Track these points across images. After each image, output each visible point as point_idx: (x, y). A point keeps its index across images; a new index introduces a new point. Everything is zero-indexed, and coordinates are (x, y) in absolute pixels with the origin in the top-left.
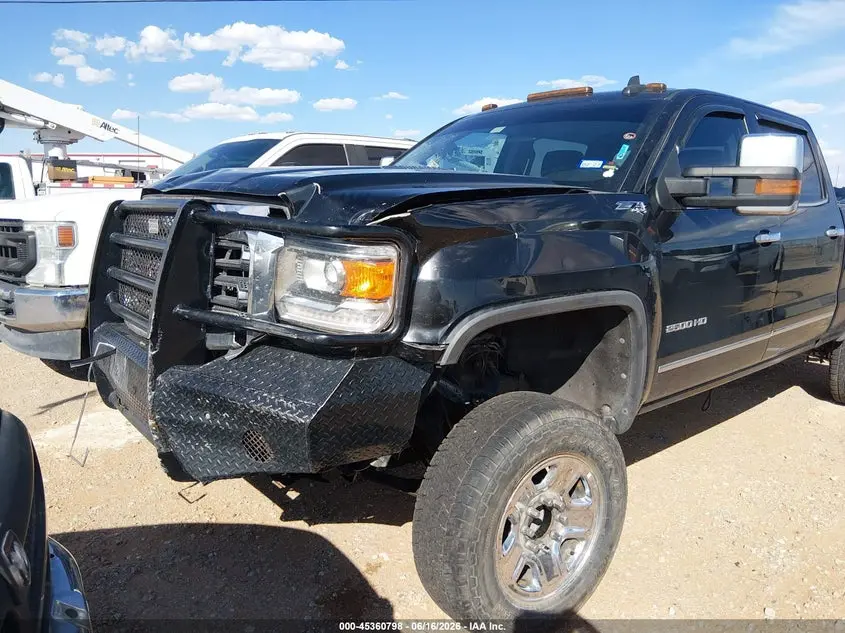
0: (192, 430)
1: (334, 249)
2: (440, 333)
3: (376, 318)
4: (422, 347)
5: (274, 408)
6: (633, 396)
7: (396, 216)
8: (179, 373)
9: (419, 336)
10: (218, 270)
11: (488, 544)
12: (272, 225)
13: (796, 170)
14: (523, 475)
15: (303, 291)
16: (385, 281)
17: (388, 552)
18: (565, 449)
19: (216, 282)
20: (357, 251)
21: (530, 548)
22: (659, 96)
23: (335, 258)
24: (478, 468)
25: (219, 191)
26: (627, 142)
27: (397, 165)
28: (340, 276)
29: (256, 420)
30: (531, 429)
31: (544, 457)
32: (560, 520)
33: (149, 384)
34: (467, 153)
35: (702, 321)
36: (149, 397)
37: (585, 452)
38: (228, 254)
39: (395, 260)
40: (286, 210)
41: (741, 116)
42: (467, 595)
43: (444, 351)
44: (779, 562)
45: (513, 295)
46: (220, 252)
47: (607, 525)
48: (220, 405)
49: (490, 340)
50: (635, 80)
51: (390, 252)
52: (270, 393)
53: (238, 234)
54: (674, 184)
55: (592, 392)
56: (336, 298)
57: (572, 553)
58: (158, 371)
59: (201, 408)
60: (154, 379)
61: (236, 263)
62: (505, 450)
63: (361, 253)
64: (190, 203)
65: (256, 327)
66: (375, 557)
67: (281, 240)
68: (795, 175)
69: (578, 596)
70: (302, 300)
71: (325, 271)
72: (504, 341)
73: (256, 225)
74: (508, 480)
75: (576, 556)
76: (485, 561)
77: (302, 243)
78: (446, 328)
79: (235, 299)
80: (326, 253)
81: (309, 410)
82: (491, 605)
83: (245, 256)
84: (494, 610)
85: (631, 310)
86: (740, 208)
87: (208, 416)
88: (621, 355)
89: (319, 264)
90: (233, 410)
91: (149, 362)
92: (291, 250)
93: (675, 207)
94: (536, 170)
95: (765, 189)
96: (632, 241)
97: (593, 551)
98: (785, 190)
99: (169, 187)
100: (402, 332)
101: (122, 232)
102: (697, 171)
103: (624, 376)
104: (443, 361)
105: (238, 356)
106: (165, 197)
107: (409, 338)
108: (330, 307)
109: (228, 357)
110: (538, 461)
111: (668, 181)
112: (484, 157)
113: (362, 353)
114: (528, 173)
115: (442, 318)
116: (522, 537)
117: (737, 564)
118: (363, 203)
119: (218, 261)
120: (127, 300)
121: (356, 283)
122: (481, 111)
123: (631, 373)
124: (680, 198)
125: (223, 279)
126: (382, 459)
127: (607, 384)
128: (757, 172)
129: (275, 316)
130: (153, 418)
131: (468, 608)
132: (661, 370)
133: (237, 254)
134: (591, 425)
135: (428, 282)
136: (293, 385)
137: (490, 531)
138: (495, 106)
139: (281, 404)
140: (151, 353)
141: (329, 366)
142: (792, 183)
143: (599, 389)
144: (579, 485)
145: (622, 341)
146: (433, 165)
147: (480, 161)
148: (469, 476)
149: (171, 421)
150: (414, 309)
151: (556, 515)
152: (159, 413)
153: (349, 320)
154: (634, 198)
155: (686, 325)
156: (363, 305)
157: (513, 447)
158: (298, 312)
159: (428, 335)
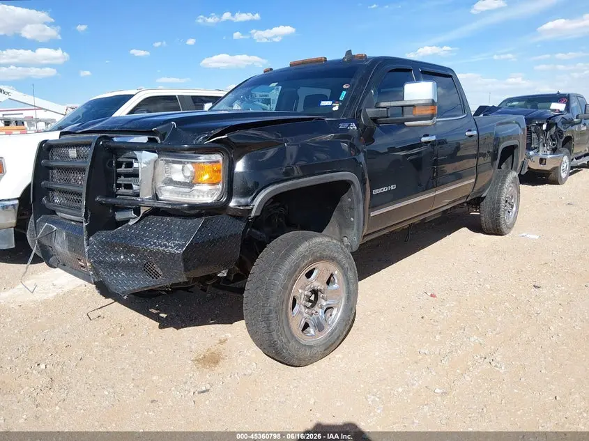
0: (114, 266)
1: (187, 157)
2: (249, 200)
3: (213, 194)
4: (241, 208)
5: (161, 247)
6: (358, 230)
7: (220, 137)
8: (103, 235)
9: (238, 202)
10: (119, 175)
11: (284, 310)
12: (150, 147)
13: (433, 100)
14: (300, 272)
15: (170, 182)
16: (217, 174)
17: (231, 333)
18: (321, 258)
19: (118, 182)
20: (200, 158)
21: (308, 313)
22: (362, 61)
23: (188, 162)
24: (276, 269)
25: (115, 130)
26: (345, 90)
27: (213, 109)
28: (192, 172)
29: (151, 256)
30: (303, 248)
31: (312, 262)
32: (323, 298)
33: (85, 242)
34: (258, 97)
35: (393, 187)
36: (86, 250)
37: (333, 259)
38: (124, 166)
39: (221, 162)
40: (158, 138)
41: (410, 70)
42: (275, 337)
43: (252, 209)
44: (445, 314)
45: (288, 175)
46: (119, 165)
47: (348, 299)
48: (129, 250)
49: (279, 206)
50: (349, 52)
51: (218, 157)
52: (158, 240)
53: (130, 154)
54: (371, 112)
55: (337, 230)
56: (190, 185)
57: (331, 315)
58: (90, 235)
59: (117, 253)
60: (88, 239)
61: (130, 170)
62: (289, 260)
63: (203, 158)
64: (100, 138)
65: (146, 204)
66: (224, 336)
67: (156, 155)
68: (433, 103)
69: (336, 337)
70: (170, 187)
71: (183, 170)
72: (287, 207)
73: (140, 147)
74: (292, 276)
75: (333, 316)
76: (283, 317)
77: (169, 156)
78: (252, 197)
79: (131, 191)
80: (183, 160)
81: (181, 246)
82: (289, 342)
83: (135, 165)
84: (290, 344)
85: (352, 183)
86: (406, 123)
87: (122, 257)
88: (350, 208)
89: (179, 167)
90: (137, 252)
91: (84, 230)
92: (162, 160)
93: (373, 125)
94: (300, 108)
95: (418, 112)
96: (351, 146)
97: (342, 313)
98: (428, 112)
99: (80, 129)
100: (229, 200)
101: (48, 159)
102: (383, 104)
103: (352, 219)
104: (253, 214)
105: (137, 222)
106: (78, 136)
107: (232, 204)
108: (187, 190)
109: (131, 223)
110: (308, 265)
111: (367, 110)
112: (270, 99)
113: (208, 214)
114: (295, 110)
115: (249, 192)
116: (303, 308)
117: (422, 318)
118: (200, 131)
119: (118, 170)
120: (57, 200)
121: (202, 175)
122: (263, 73)
123: (356, 217)
124: (375, 120)
125: (122, 180)
126: (223, 272)
127: (344, 225)
128: (413, 103)
129: (156, 197)
130: (89, 262)
131: (277, 344)
132: (372, 214)
133: (130, 165)
134: (335, 245)
135: (240, 172)
136: (170, 234)
137: (285, 302)
138: (271, 69)
139: (165, 245)
140: (85, 224)
141: (189, 222)
142: (433, 107)
143: (340, 229)
144: (332, 278)
145: (350, 200)
146: (237, 107)
147: (268, 102)
148: (272, 275)
149: (100, 262)
150: (234, 188)
151: (320, 295)
152: (93, 258)
153: (198, 196)
154: (349, 121)
155: (384, 189)
156: (206, 188)
157: (293, 257)
158: (169, 195)
159: (243, 201)
